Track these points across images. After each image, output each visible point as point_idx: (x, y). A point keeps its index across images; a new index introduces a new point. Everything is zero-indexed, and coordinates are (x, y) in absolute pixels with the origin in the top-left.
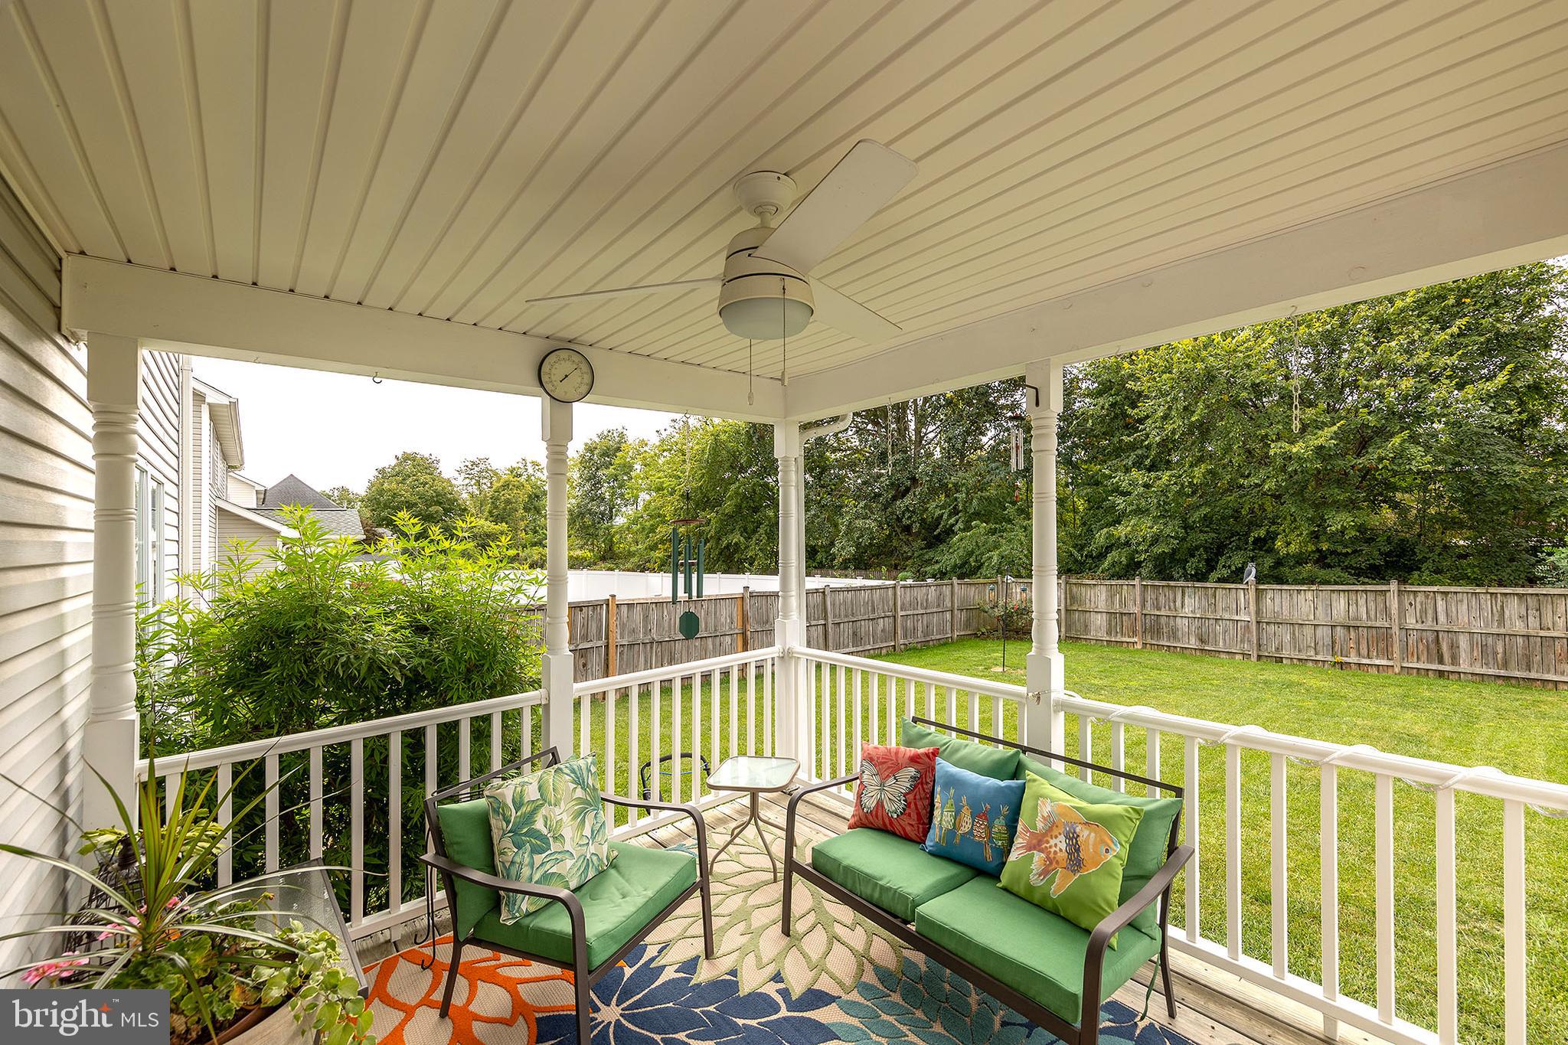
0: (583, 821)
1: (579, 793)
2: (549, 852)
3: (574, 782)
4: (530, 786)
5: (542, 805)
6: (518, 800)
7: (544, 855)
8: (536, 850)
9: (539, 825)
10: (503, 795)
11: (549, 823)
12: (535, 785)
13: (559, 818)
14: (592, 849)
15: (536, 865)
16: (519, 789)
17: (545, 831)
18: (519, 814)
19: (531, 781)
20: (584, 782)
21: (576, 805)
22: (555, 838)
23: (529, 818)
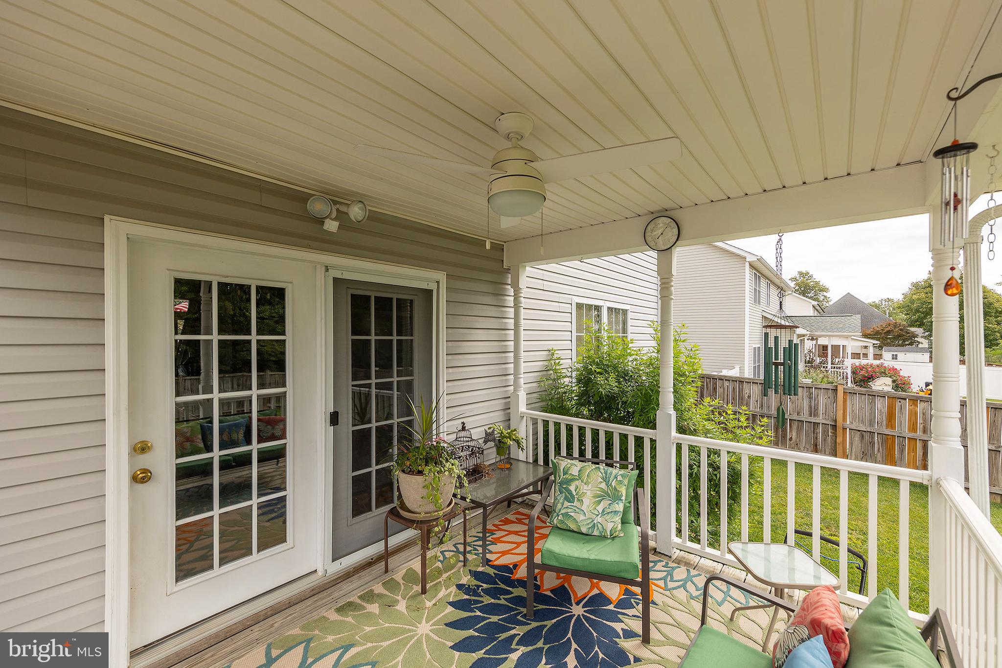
0: (600, 502)
1: (603, 486)
2: (572, 504)
3: (603, 478)
4: (575, 467)
5: (577, 479)
6: (565, 470)
7: (570, 504)
8: (566, 499)
9: (572, 488)
10: (561, 464)
11: (578, 490)
12: (579, 468)
13: (585, 491)
14: (599, 519)
15: (565, 506)
16: (569, 466)
17: (574, 493)
18: (564, 477)
19: (578, 465)
20: (609, 481)
21: (599, 491)
22: (578, 500)
23: (569, 482)
